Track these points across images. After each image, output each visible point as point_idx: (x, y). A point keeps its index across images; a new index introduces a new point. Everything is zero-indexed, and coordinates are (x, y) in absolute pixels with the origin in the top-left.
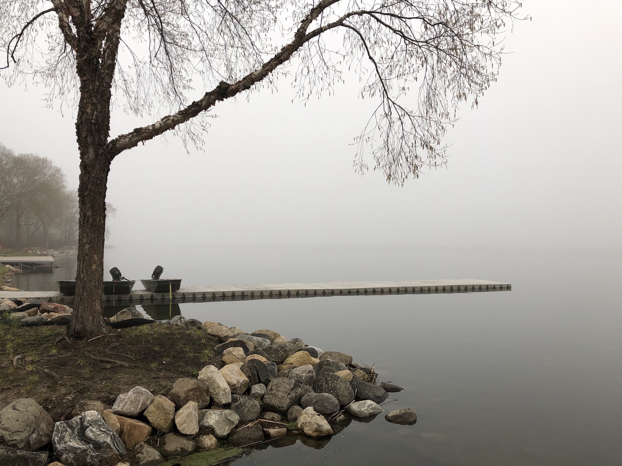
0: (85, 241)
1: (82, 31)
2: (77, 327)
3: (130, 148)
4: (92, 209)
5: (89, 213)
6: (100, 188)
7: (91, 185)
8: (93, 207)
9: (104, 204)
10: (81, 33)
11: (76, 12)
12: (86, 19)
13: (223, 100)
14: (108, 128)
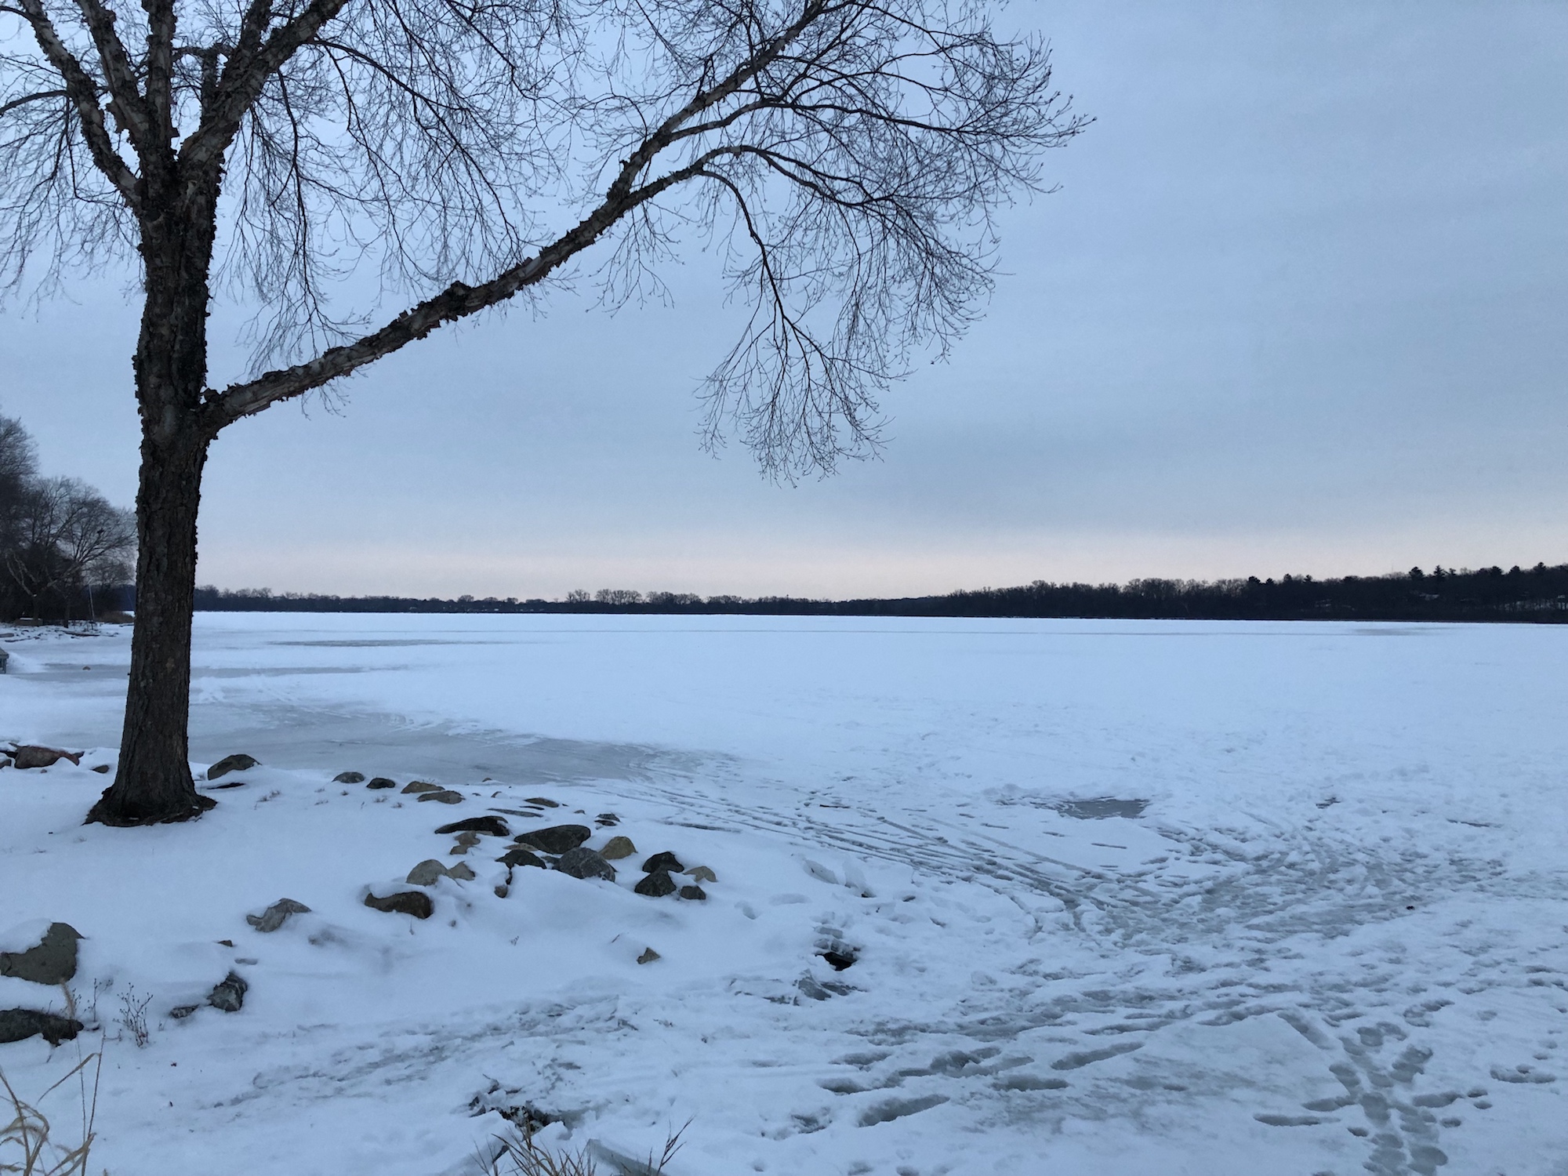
0: (150, 608)
1: (154, 163)
2: (129, 795)
3: (253, 412)
4: (168, 542)
5: (162, 549)
6: (187, 496)
7: (168, 491)
8: (170, 538)
9: (194, 530)
10: (151, 167)
11: (141, 123)
12: (162, 138)
13: (456, 320)
14: (204, 369)
